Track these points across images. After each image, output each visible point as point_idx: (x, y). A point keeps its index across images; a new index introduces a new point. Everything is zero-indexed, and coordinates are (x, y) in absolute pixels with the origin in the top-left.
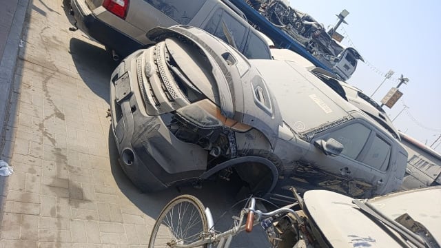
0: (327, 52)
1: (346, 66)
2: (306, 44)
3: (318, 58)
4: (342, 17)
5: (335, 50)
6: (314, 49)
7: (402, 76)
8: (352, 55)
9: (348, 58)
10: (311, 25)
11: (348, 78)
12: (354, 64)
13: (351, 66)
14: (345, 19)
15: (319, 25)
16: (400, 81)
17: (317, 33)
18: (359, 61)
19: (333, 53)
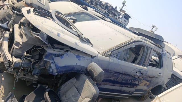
0: (115, 15)
1: (124, 21)
2: (106, 12)
3: (111, 17)
4: (124, 4)
5: (118, 14)
6: (110, 14)
7: (153, 25)
8: (126, 16)
9: (125, 17)
10: (107, 6)
11: (127, 25)
12: (128, 19)
13: (127, 20)
14: (125, 4)
15: (110, 5)
16: (152, 27)
17: (110, 8)
18: (130, 18)
19: (117, 15)
